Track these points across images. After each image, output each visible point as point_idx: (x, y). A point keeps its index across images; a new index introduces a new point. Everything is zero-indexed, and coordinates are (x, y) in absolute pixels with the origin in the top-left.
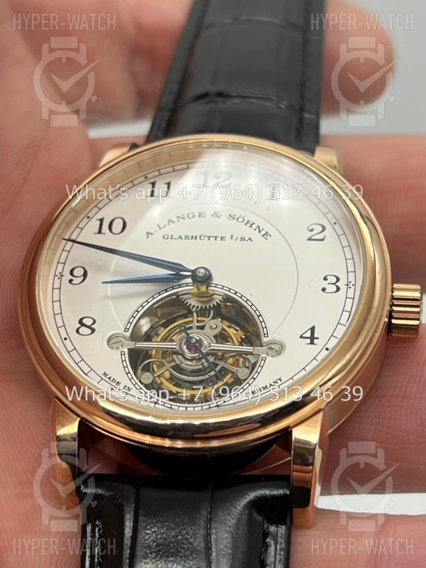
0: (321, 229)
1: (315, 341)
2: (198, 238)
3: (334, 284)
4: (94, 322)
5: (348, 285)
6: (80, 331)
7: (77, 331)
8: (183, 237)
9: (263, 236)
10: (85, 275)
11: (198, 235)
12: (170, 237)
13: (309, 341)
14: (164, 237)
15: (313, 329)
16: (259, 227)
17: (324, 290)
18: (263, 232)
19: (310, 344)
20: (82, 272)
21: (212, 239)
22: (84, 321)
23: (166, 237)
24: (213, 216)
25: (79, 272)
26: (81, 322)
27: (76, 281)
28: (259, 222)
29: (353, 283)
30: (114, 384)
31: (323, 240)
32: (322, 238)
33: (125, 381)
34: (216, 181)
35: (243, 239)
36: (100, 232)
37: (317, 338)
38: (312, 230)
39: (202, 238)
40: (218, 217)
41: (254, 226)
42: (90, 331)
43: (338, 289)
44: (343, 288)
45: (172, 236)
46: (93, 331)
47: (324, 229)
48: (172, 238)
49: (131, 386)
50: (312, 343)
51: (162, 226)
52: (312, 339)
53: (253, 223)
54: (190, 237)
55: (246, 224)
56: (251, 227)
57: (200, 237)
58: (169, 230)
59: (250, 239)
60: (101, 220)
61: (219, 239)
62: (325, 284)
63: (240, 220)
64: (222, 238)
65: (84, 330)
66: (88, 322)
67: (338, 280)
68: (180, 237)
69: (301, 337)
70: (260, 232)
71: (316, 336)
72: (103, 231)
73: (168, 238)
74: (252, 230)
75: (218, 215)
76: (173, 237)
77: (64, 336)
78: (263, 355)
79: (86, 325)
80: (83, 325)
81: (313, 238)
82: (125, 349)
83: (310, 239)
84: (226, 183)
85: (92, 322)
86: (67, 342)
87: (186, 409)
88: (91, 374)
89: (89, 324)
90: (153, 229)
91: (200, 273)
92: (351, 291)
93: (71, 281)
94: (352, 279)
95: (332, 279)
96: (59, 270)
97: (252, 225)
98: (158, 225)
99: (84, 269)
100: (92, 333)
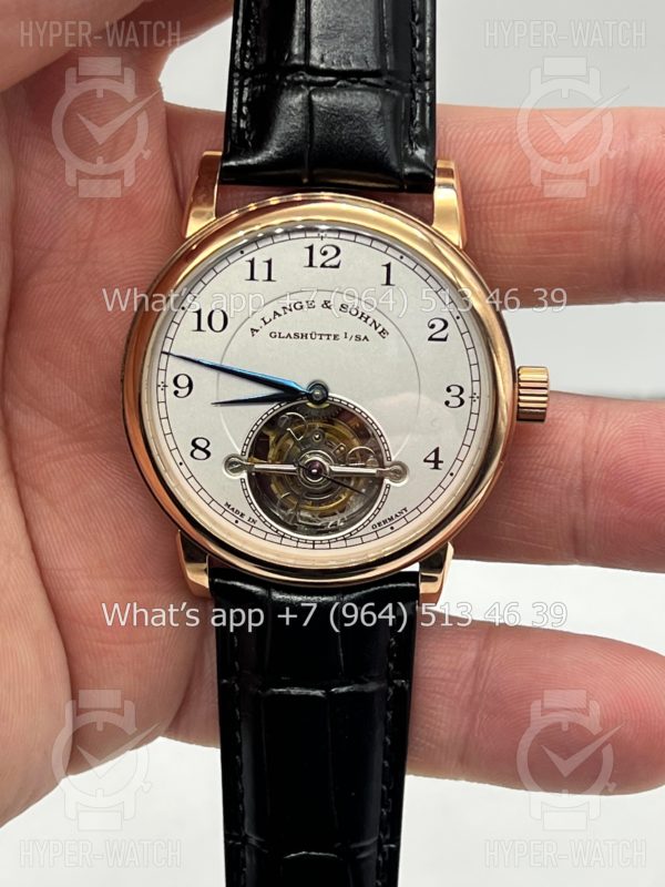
0: (442, 325)
1: (440, 465)
2: (309, 336)
3: (458, 396)
4: (208, 444)
5: (472, 397)
6: (195, 454)
7: (192, 454)
8: (292, 336)
9: (380, 333)
10: (190, 385)
11: (309, 332)
12: (278, 335)
13: (432, 465)
14: (271, 334)
15: (436, 451)
16: (374, 322)
17: (447, 403)
18: (380, 329)
19: (434, 469)
20: (187, 382)
21: (325, 338)
22: (197, 442)
23: (273, 335)
25: (183, 381)
26: (194, 443)
27: (183, 392)
28: (374, 315)
29: (478, 395)
30: (238, 516)
31: (445, 340)
32: (444, 337)
33: (249, 513)
34: (324, 259)
35: (358, 338)
36: (199, 329)
37: (442, 462)
38: (433, 326)
39: (313, 336)
41: (370, 321)
42: (205, 455)
43: (462, 402)
44: (468, 401)
45: (280, 333)
46: (208, 454)
47: (446, 325)
48: (280, 337)
49: (256, 518)
50: (436, 467)
51: (267, 320)
52: (437, 462)
53: (369, 317)
54: (300, 336)
55: (360, 318)
56: (366, 321)
57: (311, 334)
58: (276, 326)
59: (366, 338)
61: (332, 338)
62: (448, 396)
64: (335, 337)
65: (198, 453)
66: (202, 443)
67: (462, 390)
68: (289, 335)
69: (425, 461)
70: (376, 328)
71: (440, 459)
72: (202, 328)
73: (275, 336)
74: (366, 325)
76: (282, 335)
77: (180, 461)
78: (387, 481)
79: (200, 448)
80: (197, 447)
81: (434, 337)
82: (244, 475)
83: (431, 339)
84: (334, 262)
85: (206, 444)
86: (183, 467)
87: (314, 544)
88: (213, 504)
89: (203, 446)
90: (257, 324)
91: (317, 396)
92: (476, 404)
93: (176, 393)
94: (476, 390)
95: (456, 391)
96: (161, 379)
97: (367, 319)
98: (263, 319)
99: (189, 378)
100: (208, 457)
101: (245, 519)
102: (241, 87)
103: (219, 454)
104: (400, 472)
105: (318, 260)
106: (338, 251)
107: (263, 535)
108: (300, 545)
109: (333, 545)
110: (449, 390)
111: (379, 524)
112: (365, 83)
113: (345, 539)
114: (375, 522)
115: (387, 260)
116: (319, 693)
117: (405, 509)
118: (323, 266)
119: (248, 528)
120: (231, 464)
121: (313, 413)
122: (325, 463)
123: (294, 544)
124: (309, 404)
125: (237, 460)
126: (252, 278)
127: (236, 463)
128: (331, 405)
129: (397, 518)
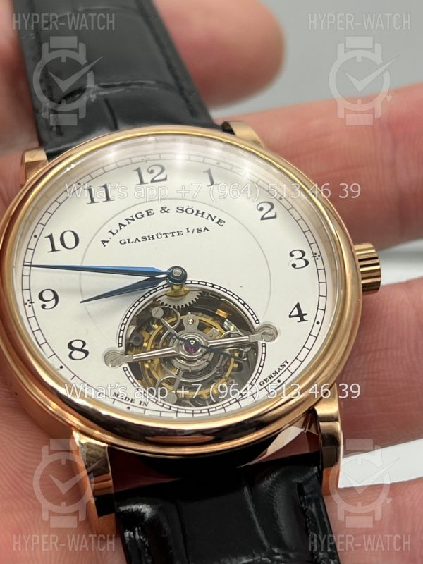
0: (269, 207)
1: (305, 317)
2: (155, 237)
3: (301, 258)
4: (84, 344)
5: (314, 257)
6: (73, 355)
7: (70, 356)
8: (140, 239)
9: (218, 223)
10: (56, 297)
11: (154, 234)
12: (127, 241)
13: (298, 319)
14: (120, 242)
15: (298, 306)
16: (210, 215)
17: (294, 266)
18: (216, 220)
19: (301, 321)
20: (52, 296)
21: (170, 236)
22: (73, 345)
23: (122, 242)
24: (161, 211)
25: (48, 295)
26: (70, 346)
27: (49, 305)
28: (208, 210)
29: (318, 254)
30: (129, 402)
31: (275, 217)
32: (274, 215)
34: (152, 176)
35: (199, 230)
36: (54, 250)
37: (306, 314)
38: (261, 209)
39: (159, 236)
40: (166, 211)
41: (205, 215)
42: (84, 355)
43: (307, 263)
45: (128, 240)
46: (87, 353)
47: (272, 206)
48: (129, 242)
50: (302, 320)
51: (114, 232)
52: (301, 316)
53: (203, 213)
54: (148, 238)
55: (197, 215)
56: (202, 216)
57: (157, 235)
58: (124, 234)
59: (206, 229)
60: (51, 237)
61: (176, 234)
62: (293, 260)
63: (190, 211)
64: (179, 233)
65: (76, 354)
66: (78, 345)
67: (304, 254)
68: (137, 239)
69: (290, 316)
70: (213, 220)
71: (303, 313)
72: (56, 248)
73: (125, 243)
74: (204, 219)
75: (166, 210)
76: (131, 241)
77: (61, 364)
78: (261, 343)
79: (77, 349)
80: (74, 349)
81: (265, 216)
82: (125, 365)
83: (262, 218)
84: (162, 176)
85: (81, 344)
86: (64, 370)
87: (209, 412)
89: (80, 347)
90: (107, 236)
92: (319, 262)
93: (43, 306)
94: (316, 250)
95: (298, 254)
96: (27, 297)
97: (202, 214)
98: (110, 232)
99: (53, 291)
100: (86, 356)
101: (137, 403)
104: (272, 333)
105: (147, 178)
106: (163, 169)
107: (157, 414)
110: (291, 255)
113: (237, 401)
114: (262, 378)
115: (206, 166)
118: (153, 181)
119: (141, 411)
120: (110, 358)
129: (281, 372)
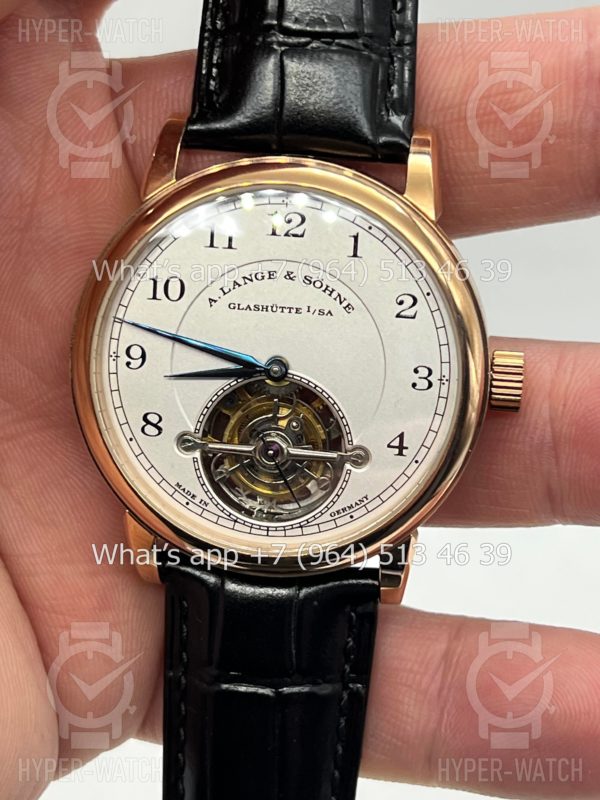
0: (411, 301)
1: (404, 451)
2: (269, 308)
3: (426, 378)
4: (160, 419)
5: (441, 380)
6: (146, 429)
7: (143, 430)
8: (252, 308)
9: (345, 308)
10: (143, 356)
11: (270, 305)
12: (237, 307)
13: (397, 451)
14: (229, 306)
15: (401, 436)
16: (339, 295)
17: (414, 385)
18: (345, 304)
19: (398, 454)
20: (140, 353)
21: (286, 311)
22: (149, 417)
23: (232, 306)
24: (285, 277)
25: (136, 352)
26: (145, 418)
28: (340, 289)
29: (447, 377)
30: (189, 497)
31: (414, 317)
32: (413, 314)
33: (201, 495)
34: (288, 227)
35: (321, 312)
36: (154, 297)
37: (407, 448)
38: (401, 303)
39: (274, 309)
40: (291, 278)
41: (335, 295)
42: (157, 432)
43: (430, 385)
44: (436, 384)
45: (239, 305)
46: (160, 429)
47: (415, 301)
48: (239, 308)
49: (208, 501)
50: (401, 454)
51: (226, 290)
52: (401, 448)
53: (333, 290)
54: (261, 308)
55: (324, 291)
56: (330, 295)
57: (272, 307)
58: (235, 296)
59: (330, 312)
61: (294, 311)
62: (415, 378)
63: (318, 284)
64: (297, 310)
65: (150, 429)
66: (153, 419)
67: (430, 372)
68: (249, 307)
69: (389, 446)
70: (341, 303)
71: (405, 445)
72: (158, 296)
73: (234, 308)
74: (331, 299)
75: (292, 276)
76: (241, 307)
77: (129, 436)
78: (348, 466)
79: (152, 423)
80: (148, 422)
81: (402, 314)
82: (197, 454)
83: (398, 316)
84: (299, 231)
85: (157, 419)
86: (133, 443)
87: (268, 530)
88: (164, 484)
89: (155, 422)
90: (215, 293)
91: (275, 372)
92: (444, 388)
93: (128, 364)
94: (446, 372)
95: (424, 372)
96: (113, 348)
97: (331, 292)
98: (222, 289)
99: (142, 349)
100: (160, 433)
101: (197, 501)
102: (212, 47)
103: (171, 431)
104: (362, 458)
105: (281, 228)
106: (303, 220)
107: (215, 519)
108: (253, 531)
109: (288, 533)
110: (416, 371)
111: (338, 512)
112: (338, 45)
113: (301, 527)
114: (334, 509)
115: (355, 230)
116: (267, 691)
117: (366, 498)
118: (287, 235)
119: (199, 511)
120: (183, 441)
121: (273, 392)
122: (284, 446)
123: (248, 530)
124: (268, 381)
125: (190, 438)
126: (212, 245)
127: (189, 441)
128: (291, 382)
129: (358, 507)
